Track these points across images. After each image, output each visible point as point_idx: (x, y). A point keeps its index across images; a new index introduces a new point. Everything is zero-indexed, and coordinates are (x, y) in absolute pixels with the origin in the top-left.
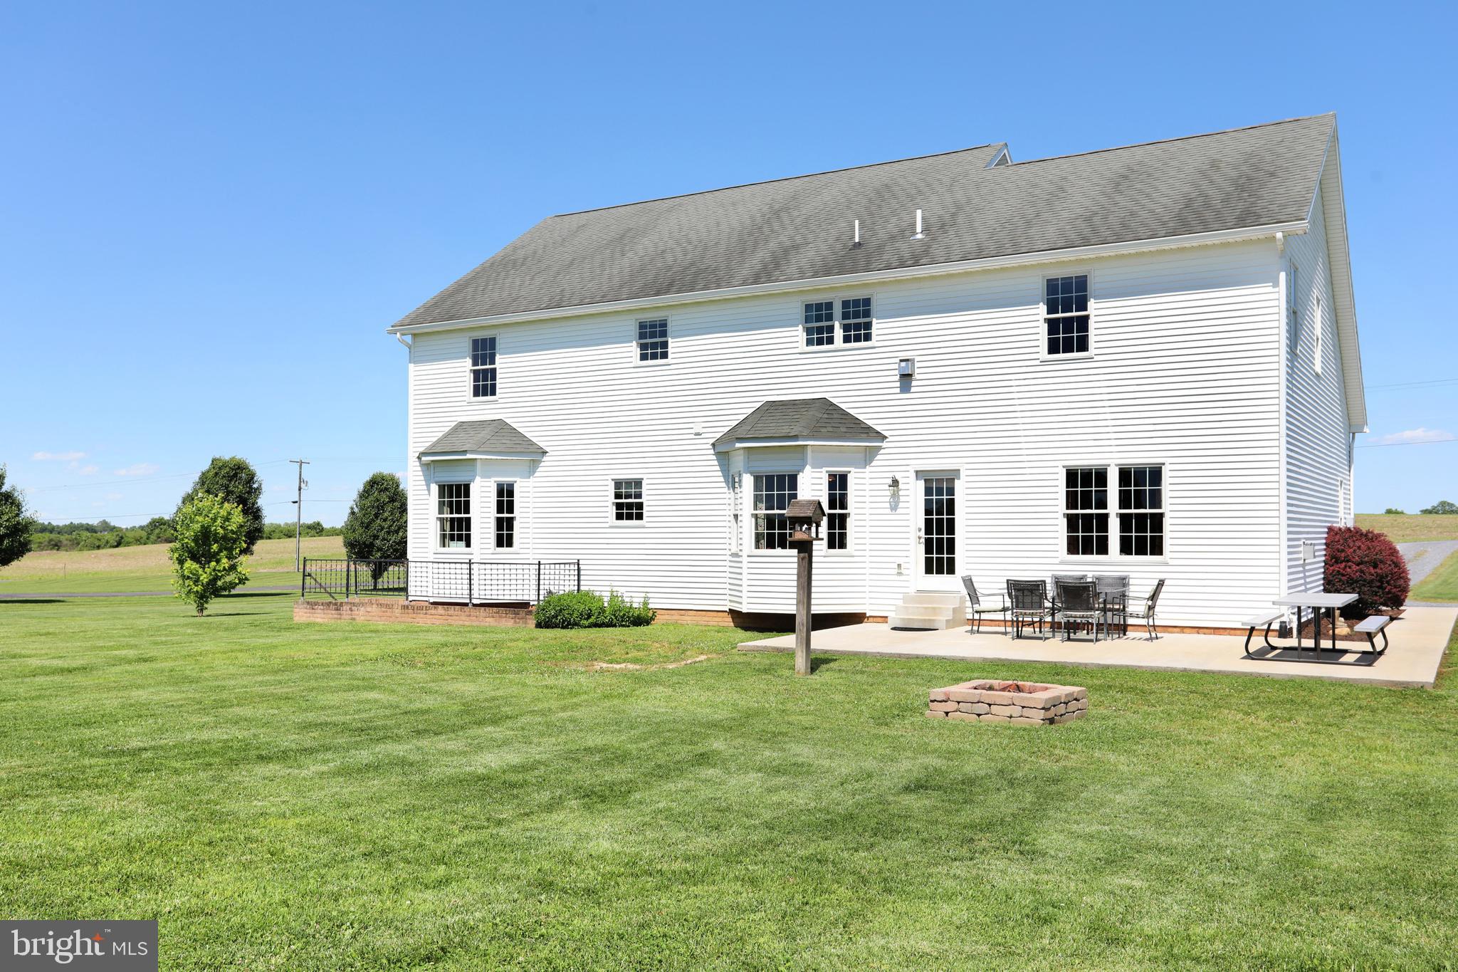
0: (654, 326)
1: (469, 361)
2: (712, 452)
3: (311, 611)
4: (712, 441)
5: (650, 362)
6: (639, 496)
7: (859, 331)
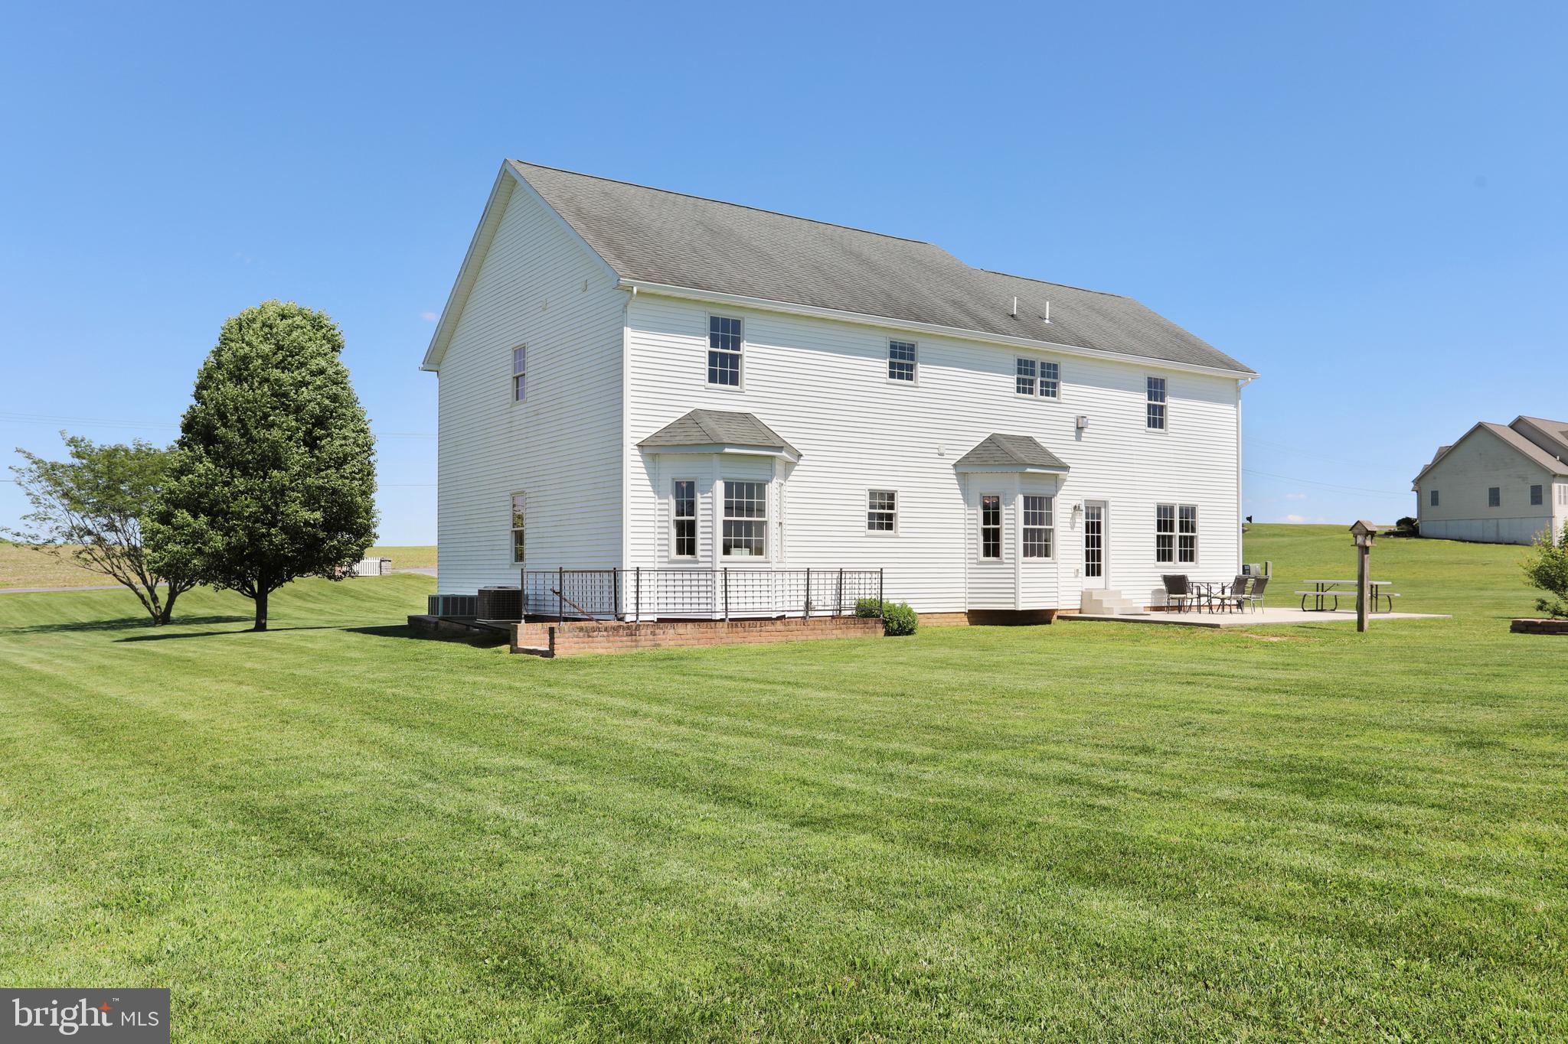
0: (904, 348)
1: (706, 341)
2: (953, 472)
3: (586, 639)
4: (954, 462)
5: (896, 381)
6: (891, 507)
7: (1050, 389)
